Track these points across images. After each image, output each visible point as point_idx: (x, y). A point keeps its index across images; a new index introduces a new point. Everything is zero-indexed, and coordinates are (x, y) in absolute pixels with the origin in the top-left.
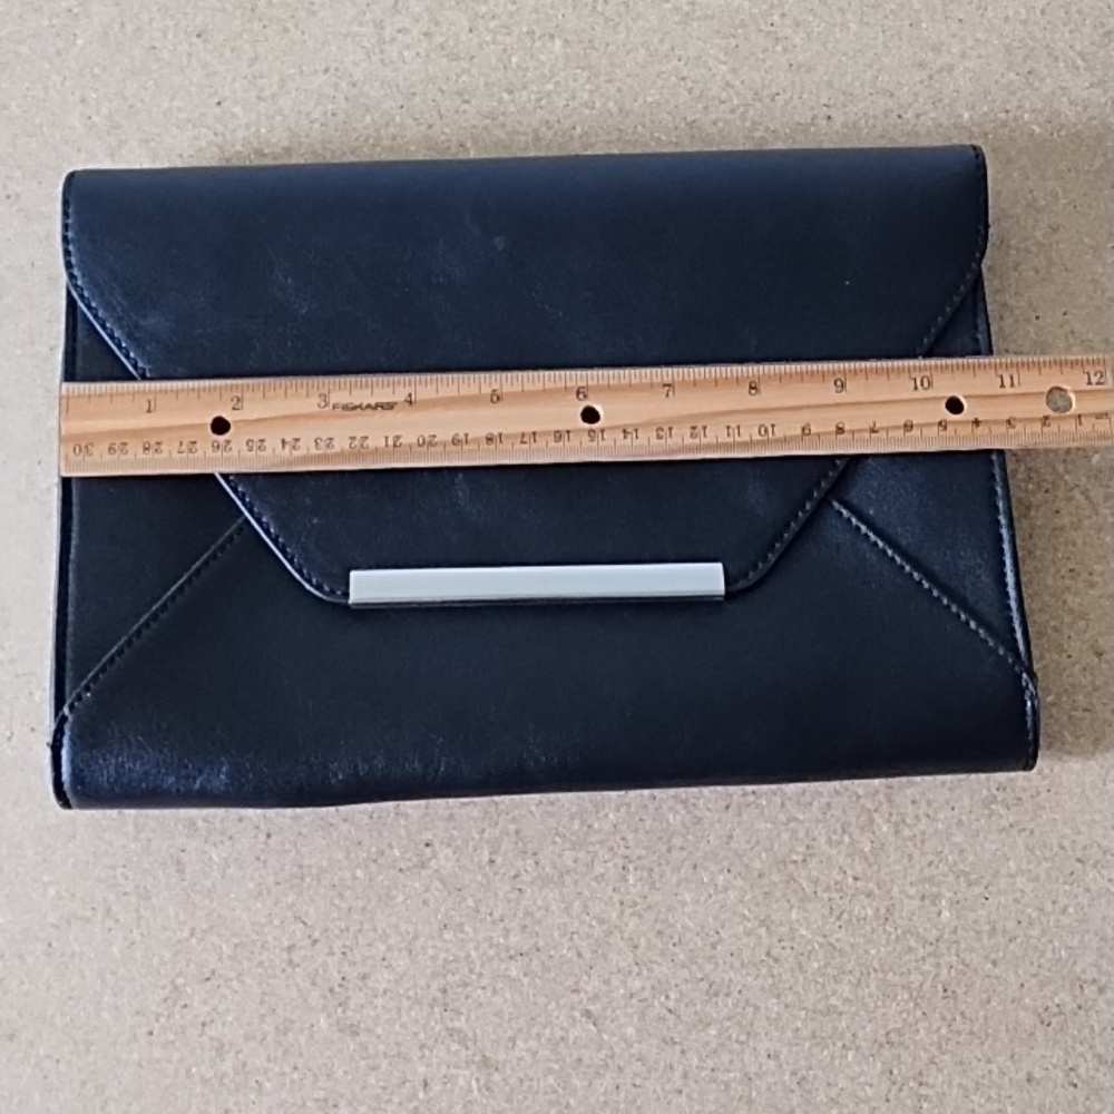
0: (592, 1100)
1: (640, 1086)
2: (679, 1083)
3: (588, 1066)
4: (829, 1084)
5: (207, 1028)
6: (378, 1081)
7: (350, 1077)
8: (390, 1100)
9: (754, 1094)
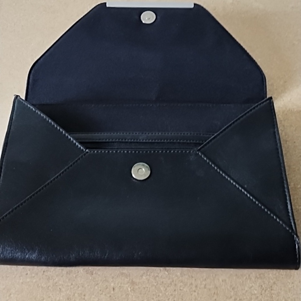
0: (167, 294)
1: (182, 290)
2: (194, 289)
3: (165, 284)
4: (242, 289)
5: (45, 273)
6: (98, 288)
7: (89, 287)
8: (102, 294)
9: (218, 292)
